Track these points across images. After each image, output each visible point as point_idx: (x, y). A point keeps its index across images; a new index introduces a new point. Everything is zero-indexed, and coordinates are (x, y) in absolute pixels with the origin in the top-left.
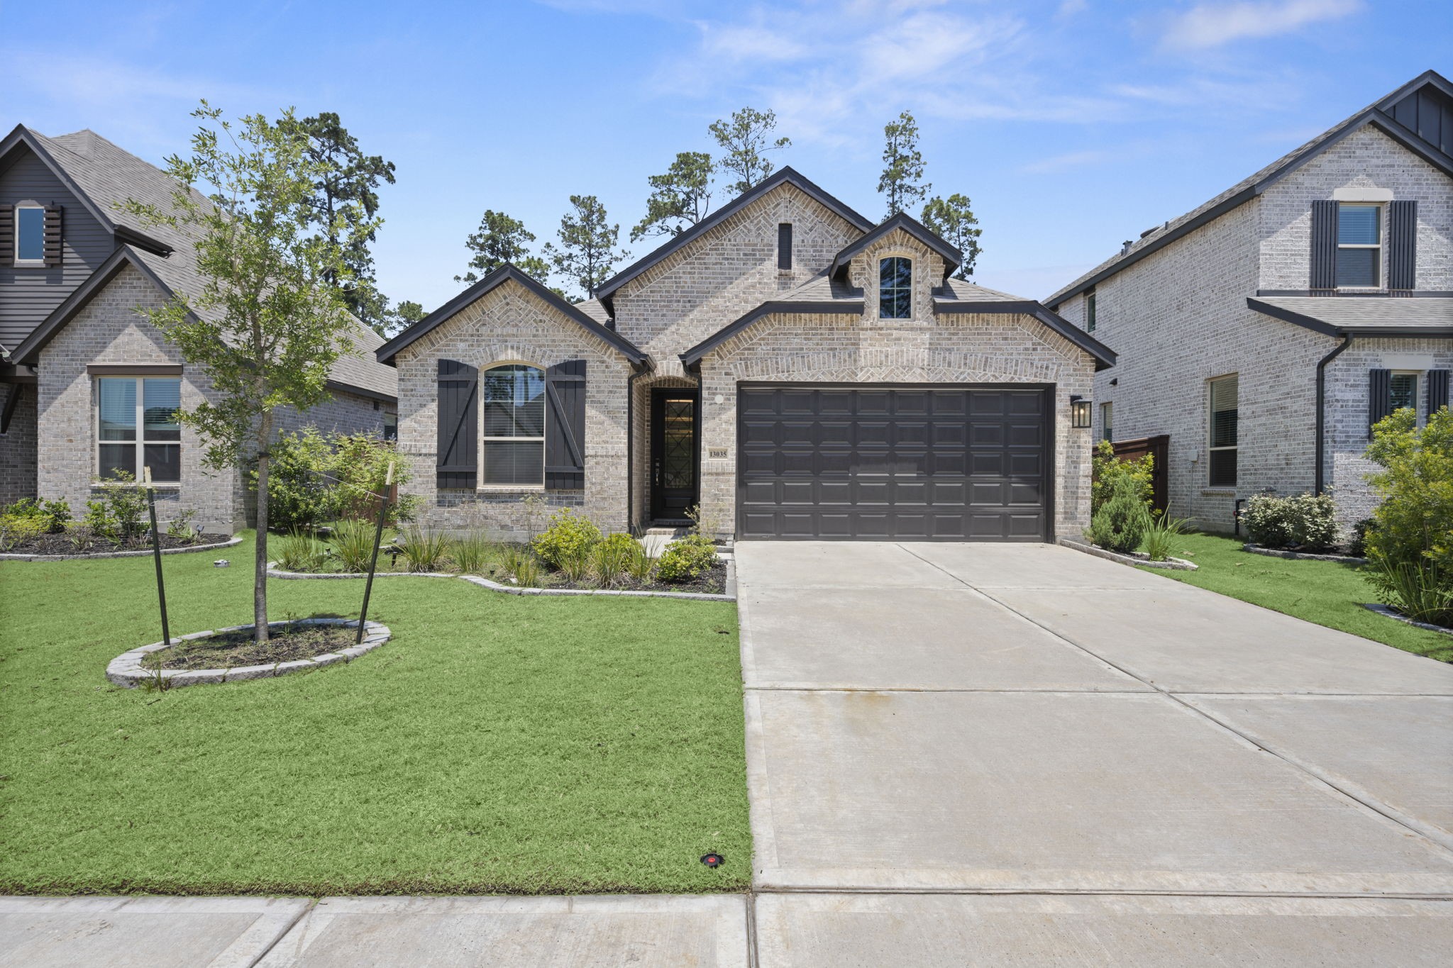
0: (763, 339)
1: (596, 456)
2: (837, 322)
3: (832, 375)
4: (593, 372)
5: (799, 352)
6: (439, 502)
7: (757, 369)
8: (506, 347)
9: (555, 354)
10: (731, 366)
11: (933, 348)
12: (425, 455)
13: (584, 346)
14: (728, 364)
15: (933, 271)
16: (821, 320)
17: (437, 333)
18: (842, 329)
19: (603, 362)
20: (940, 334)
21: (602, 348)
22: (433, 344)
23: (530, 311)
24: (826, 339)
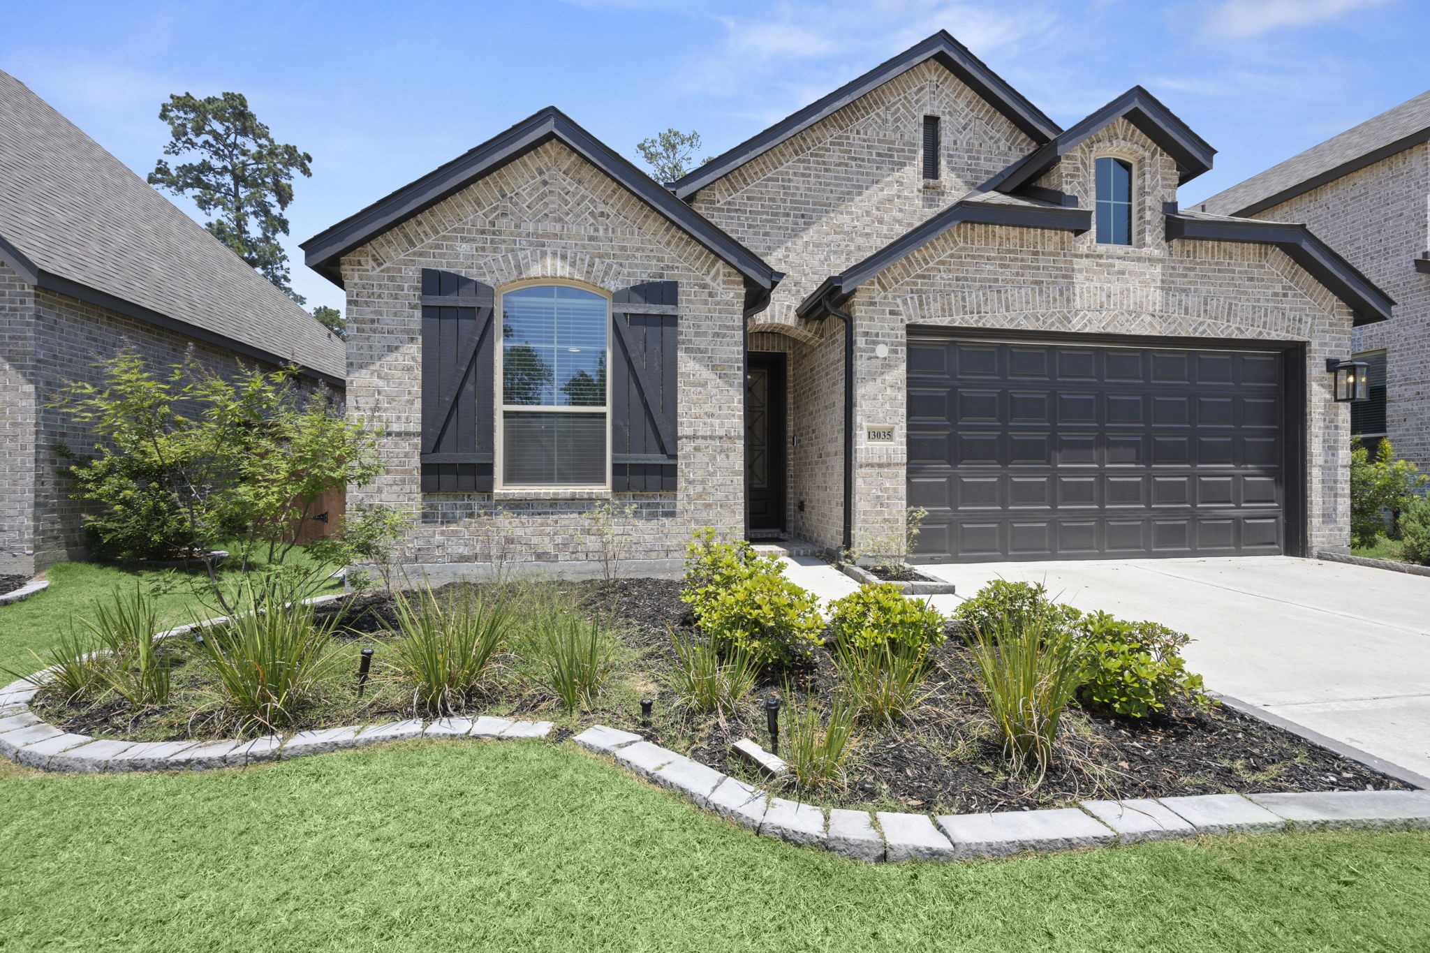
0: (943, 263)
1: (695, 437)
2: (1043, 244)
3: (1038, 320)
4: (689, 301)
5: (990, 284)
6: (424, 516)
7: (935, 307)
8: (544, 254)
9: (626, 271)
10: (899, 301)
11: (1166, 288)
12: (399, 434)
13: (673, 260)
14: (894, 298)
15: (1164, 179)
16: (1022, 239)
17: (420, 223)
18: (1050, 254)
19: (704, 286)
20: (1174, 268)
21: (703, 264)
22: (412, 244)
23: (584, 198)
24: (1029, 267)
